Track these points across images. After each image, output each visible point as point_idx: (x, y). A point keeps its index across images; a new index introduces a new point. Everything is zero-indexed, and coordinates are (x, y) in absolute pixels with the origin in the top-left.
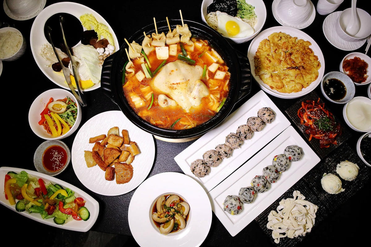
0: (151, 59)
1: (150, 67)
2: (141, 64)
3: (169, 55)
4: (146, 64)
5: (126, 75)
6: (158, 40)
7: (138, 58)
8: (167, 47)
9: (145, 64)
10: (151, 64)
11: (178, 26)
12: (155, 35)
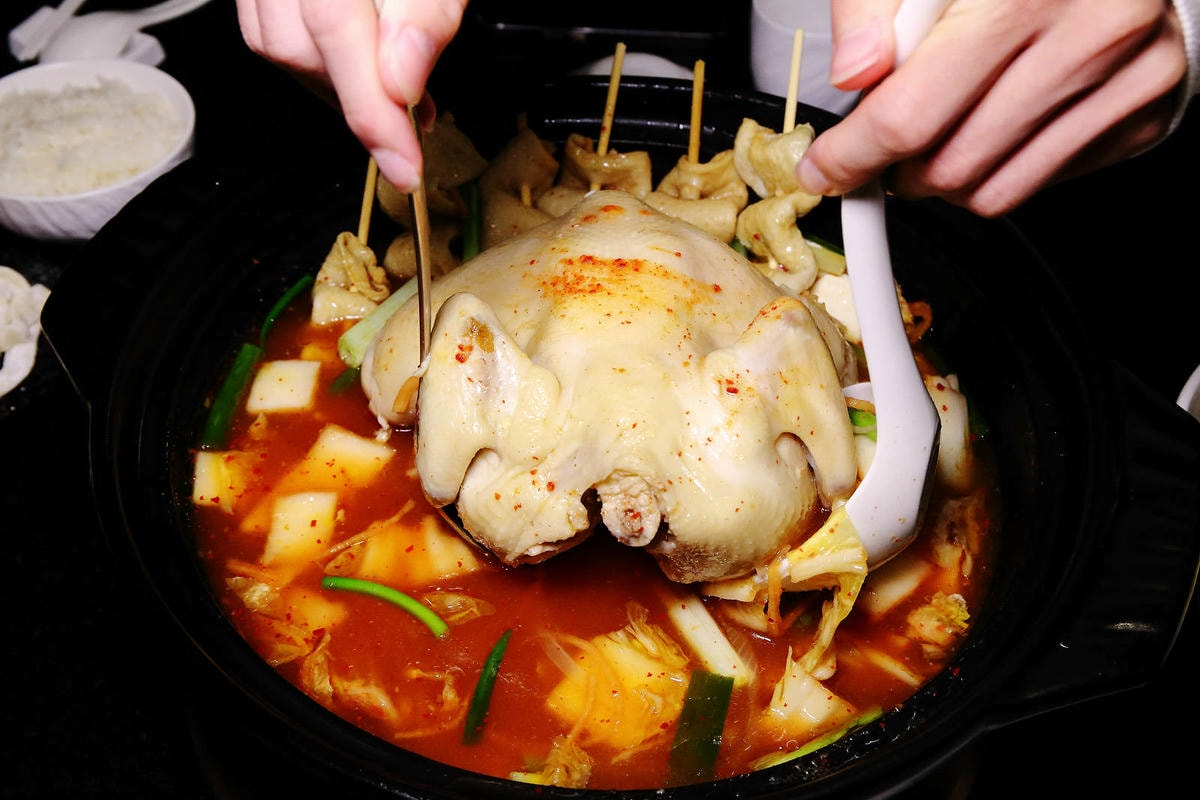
11: (749, 129)
12: (584, 147)
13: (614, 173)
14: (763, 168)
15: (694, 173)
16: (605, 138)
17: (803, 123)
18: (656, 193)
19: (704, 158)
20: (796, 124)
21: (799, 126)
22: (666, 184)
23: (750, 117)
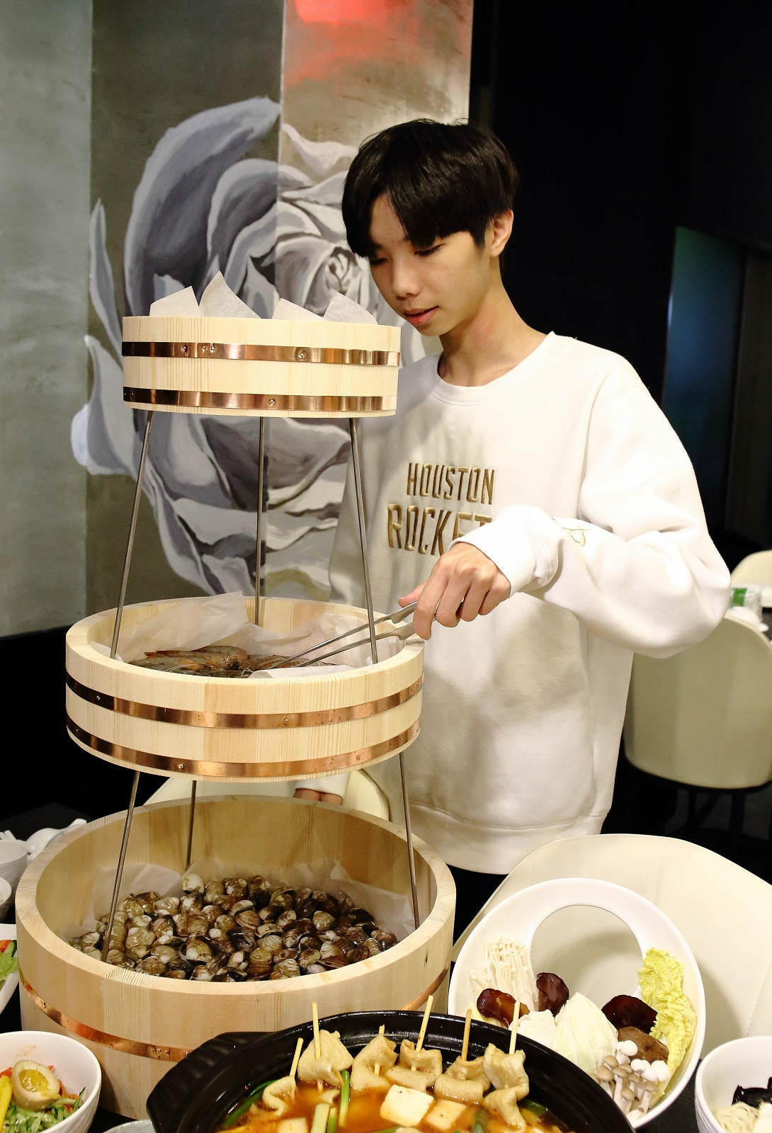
0: (358, 1108)
1: (342, 1122)
2: (318, 1103)
3: (423, 1120)
4: (334, 1111)
5: (254, 1109)
6: (414, 1069)
7: (320, 1086)
8: (430, 1099)
9: (330, 1108)
10: (348, 1118)
11: (491, 1048)
12: (409, 1047)
13: (423, 1061)
14: (499, 1071)
15: (464, 1066)
16: (420, 1042)
17: (519, 1049)
18: (443, 1075)
19: (470, 1058)
20: (516, 1050)
21: (517, 1051)
22: (449, 1071)
23: (492, 1043)
